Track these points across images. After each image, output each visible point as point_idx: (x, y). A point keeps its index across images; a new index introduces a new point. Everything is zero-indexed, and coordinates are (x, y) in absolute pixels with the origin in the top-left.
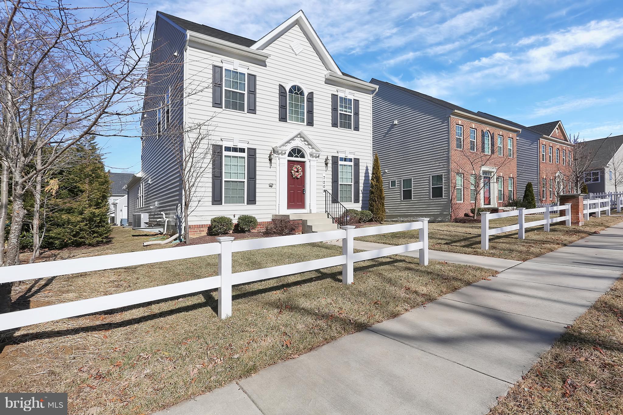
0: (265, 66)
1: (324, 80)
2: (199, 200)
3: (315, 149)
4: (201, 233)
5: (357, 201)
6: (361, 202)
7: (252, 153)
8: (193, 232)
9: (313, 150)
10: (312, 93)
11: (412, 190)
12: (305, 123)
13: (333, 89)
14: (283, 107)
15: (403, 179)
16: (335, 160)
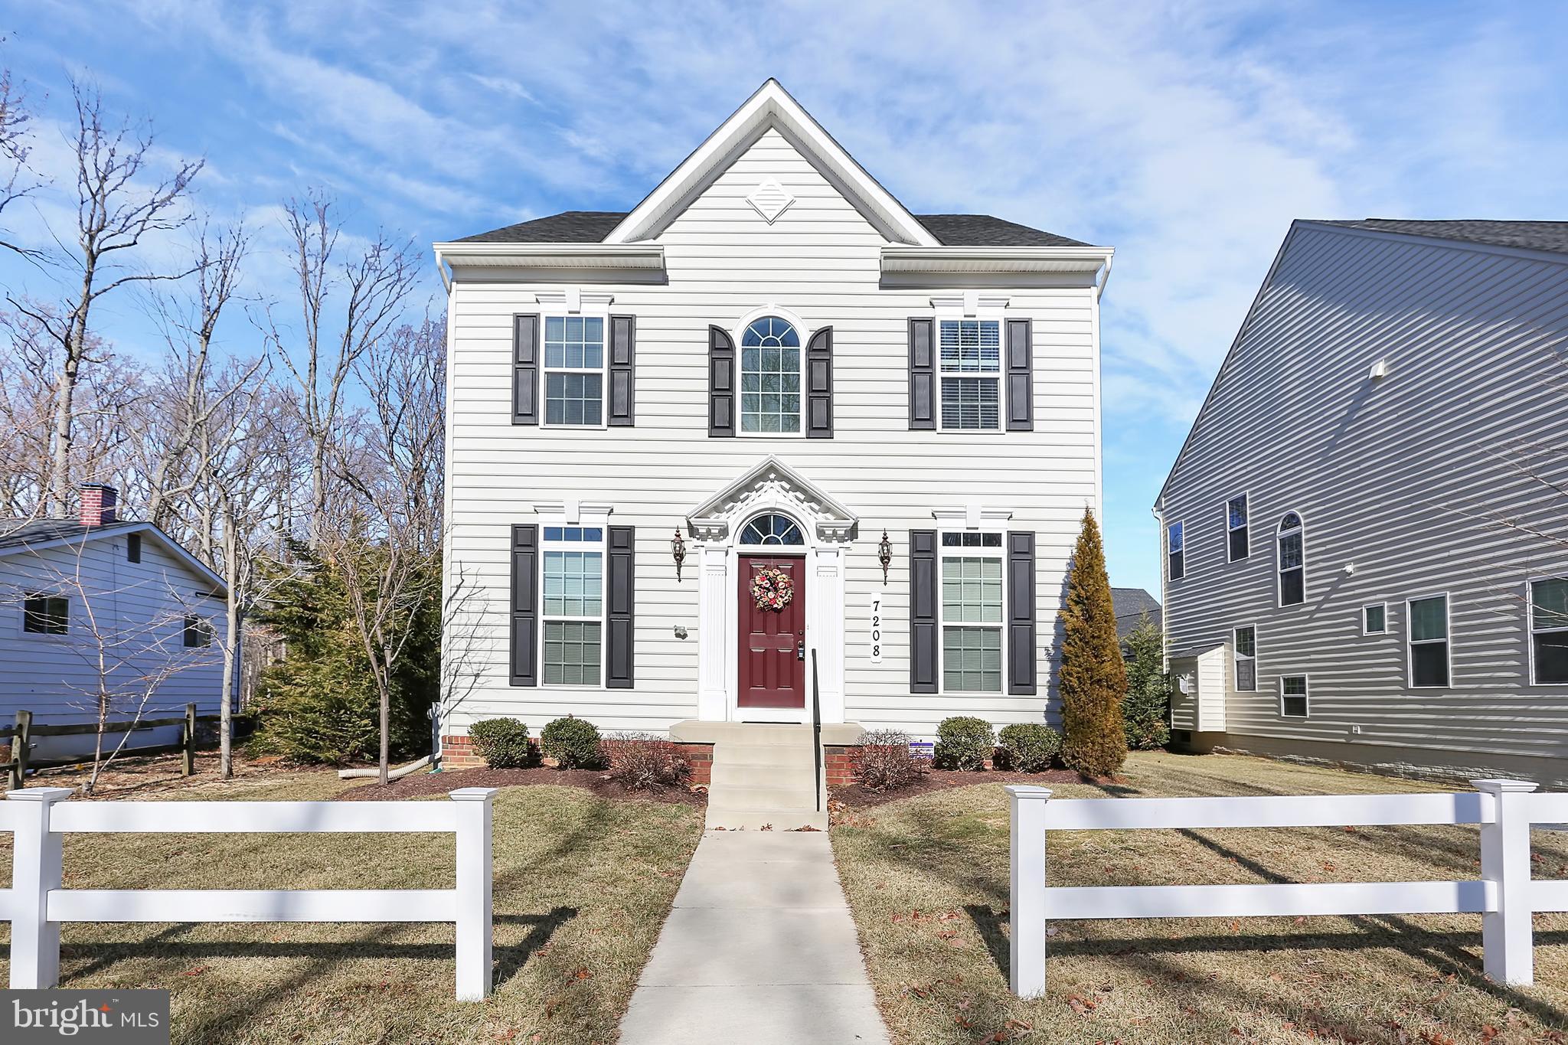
0: (665, 282)
1: (877, 276)
2: (475, 672)
3: (834, 513)
4: (478, 759)
5: (1022, 684)
6: (1042, 691)
7: (622, 541)
8: (459, 754)
9: (828, 515)
10: (827, 332)
11: (1450, 645)
12: (803, 433)
13: (915, 303)
14: (720, 393)
15: (1414, 598)
16: (922, 544)
